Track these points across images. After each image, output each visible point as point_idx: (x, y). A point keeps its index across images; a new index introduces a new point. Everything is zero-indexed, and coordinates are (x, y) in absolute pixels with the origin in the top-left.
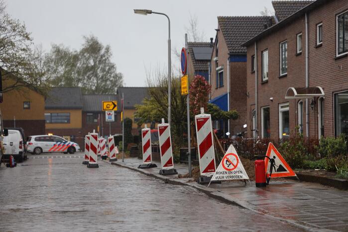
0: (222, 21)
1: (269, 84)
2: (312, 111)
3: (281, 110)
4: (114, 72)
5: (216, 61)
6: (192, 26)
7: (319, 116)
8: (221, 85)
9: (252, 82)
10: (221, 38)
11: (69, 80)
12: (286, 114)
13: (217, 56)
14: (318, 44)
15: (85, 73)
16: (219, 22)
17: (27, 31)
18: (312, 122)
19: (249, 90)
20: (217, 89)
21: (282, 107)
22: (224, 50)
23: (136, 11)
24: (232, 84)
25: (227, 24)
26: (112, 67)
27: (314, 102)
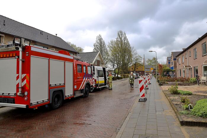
0: (172, 52)
1: (181, 64)
2: (189, 71)
5: (171, 60)
7: (191, 72)
8: (172, 65)
9: (177, 64)
10: (172, 55)
11: (151, 64)
12: (184, 71)
14: (190, 56)
17: (141, 57)
19: (177, 66)
21: (183, 69)
22: (173, 58)
23: (149, 51)
24: (174, 64)
25: (173, 53)
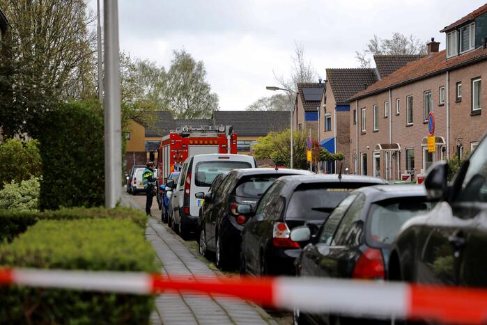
0: (330, 73)
1: (366, 135)
2: (393, 160)
3: (374, 156)
4: (208, 92)
5: (325, 108)
6: (299, 55)
7: (398, 163)
8: (329, 128)
10: (329, 89)
12: (378, 160)
13: (325, 103)
14: (398, 113)
15: (175, 94)
16: (327, 74)
18: (394, 167)
19: (351, 138)
20: (325, 131)
21: (376, 154)
22: (332, 100)
23: (268, 88)
24: (338, 129)
25: (334, 76)
26: (205, 87)
27: (395, 154)
